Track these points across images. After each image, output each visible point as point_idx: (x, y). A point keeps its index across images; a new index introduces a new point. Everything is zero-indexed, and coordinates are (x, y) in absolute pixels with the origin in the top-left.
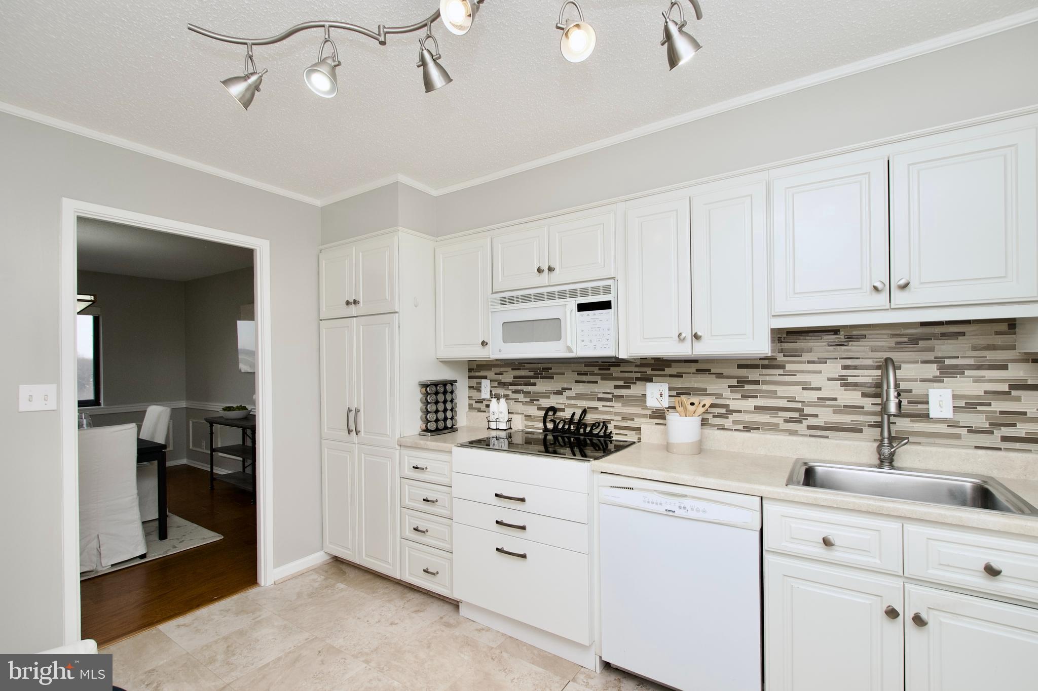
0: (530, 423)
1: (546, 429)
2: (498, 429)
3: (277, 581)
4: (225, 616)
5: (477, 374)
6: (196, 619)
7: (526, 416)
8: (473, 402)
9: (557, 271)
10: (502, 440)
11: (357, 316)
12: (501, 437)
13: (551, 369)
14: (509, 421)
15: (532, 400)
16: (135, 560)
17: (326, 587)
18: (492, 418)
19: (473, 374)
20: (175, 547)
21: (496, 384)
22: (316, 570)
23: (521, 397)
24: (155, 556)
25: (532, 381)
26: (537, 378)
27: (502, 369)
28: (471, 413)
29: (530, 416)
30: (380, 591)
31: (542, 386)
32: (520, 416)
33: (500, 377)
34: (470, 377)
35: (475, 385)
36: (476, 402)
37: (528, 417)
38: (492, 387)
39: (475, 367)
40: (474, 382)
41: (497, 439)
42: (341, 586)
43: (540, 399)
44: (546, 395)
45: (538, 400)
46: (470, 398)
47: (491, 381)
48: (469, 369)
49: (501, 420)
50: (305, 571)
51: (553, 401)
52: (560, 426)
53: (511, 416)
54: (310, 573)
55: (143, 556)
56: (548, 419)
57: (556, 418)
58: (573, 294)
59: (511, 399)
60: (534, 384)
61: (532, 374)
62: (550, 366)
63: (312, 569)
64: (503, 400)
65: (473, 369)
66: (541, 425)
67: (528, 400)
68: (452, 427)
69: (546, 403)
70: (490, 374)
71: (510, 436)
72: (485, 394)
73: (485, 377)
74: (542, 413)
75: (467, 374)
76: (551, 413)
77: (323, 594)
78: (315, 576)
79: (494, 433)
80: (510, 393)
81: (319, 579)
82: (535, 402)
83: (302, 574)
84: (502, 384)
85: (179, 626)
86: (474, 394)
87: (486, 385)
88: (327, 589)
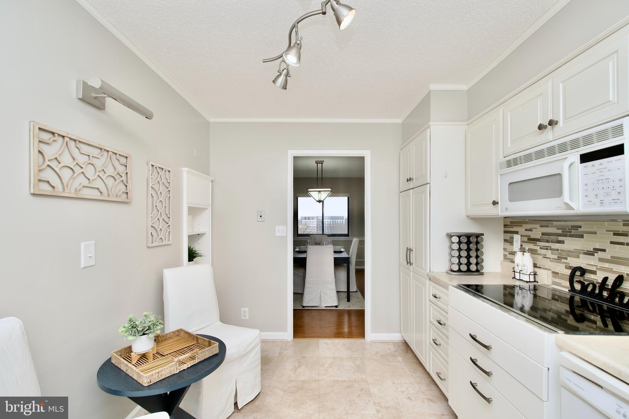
0: (557, 280)
1: (572, 289)
2: (522, 280)
3: (372, 340)
4: (342, 347)
5: (511, 229)
6: (332, 343)
7: (553, 272)
8: (507, 253)
9: (561, 123)
10: (524, 291)
11: (413, 188)
12: (524, 287)
13: (580, 227)
14: (535, 274)
15: (560, 258)
16: (332, 307)
17: (392, 356)
18: (517, 269)
19: (507, 229)
20: (349, 307)
21: (526, 239)
22: (394, 343)
23: (549, 253)
24: (341, 308)
25: (560, 238)
26: (566, 236)
27: (531, 226)
28: (504, 262)
29: (558, 273)
30: (418, 374)
31: (571, 244)
32: (546, 271)
33: (529, 233)
34: (505, 232)
35: (508, 239)
36: (510, 254)
37: (555, 274)
38: (522, 241)
39: (509, 224)
40: (508, 236)
41: (521, 288)
42: (400, 359)
43: (568, 258)
44: (576, 254)
45: (566, 259)
46: (505, 249)
47: (521, 236)
48: (504, 225)
49: (524, 272)
50: (389, 342)
51: (582, 262)
52: (589, 289)
53: (537, 270)
54: (391, 344)
55: (336, 307)
56: (575, 279)
57: (586, 280)
58: (575, 144)
59: (539, 254)
60: (562, 242)
61: (560, 231)
62: (579, 224)
63: (393, 342)
64: (527, 255)
65: (507, 225)
66: (567, 284)
67: (556, 257)
68: (477, 271)
69: (575, 262)
70: (521, 230)
71: (535, 289)
72: (516, 246)
73: (517, 233)
74: (569, 272)
75: (502, 229)
76: (578, 273)
77: (388, 359)
78: (391, 347)
79: (518, 283)
80: (538, 248)
81: (392, 349)
82: (563, 260)
83: (386, 343)
84: (531, 240)
85: (325, 343)
86: (508, 246)
87: (517, 239)
88: (392, 357)
